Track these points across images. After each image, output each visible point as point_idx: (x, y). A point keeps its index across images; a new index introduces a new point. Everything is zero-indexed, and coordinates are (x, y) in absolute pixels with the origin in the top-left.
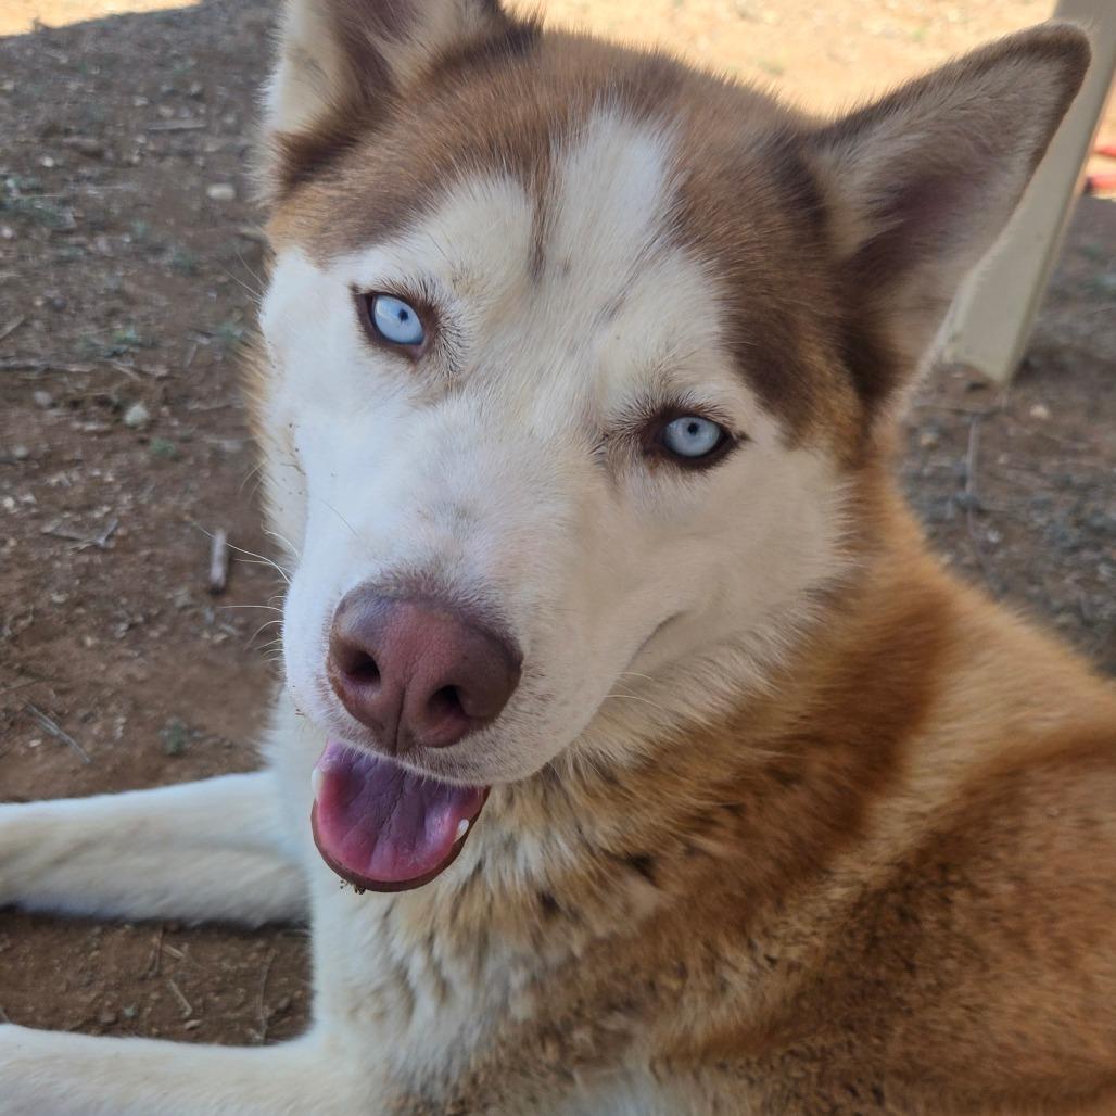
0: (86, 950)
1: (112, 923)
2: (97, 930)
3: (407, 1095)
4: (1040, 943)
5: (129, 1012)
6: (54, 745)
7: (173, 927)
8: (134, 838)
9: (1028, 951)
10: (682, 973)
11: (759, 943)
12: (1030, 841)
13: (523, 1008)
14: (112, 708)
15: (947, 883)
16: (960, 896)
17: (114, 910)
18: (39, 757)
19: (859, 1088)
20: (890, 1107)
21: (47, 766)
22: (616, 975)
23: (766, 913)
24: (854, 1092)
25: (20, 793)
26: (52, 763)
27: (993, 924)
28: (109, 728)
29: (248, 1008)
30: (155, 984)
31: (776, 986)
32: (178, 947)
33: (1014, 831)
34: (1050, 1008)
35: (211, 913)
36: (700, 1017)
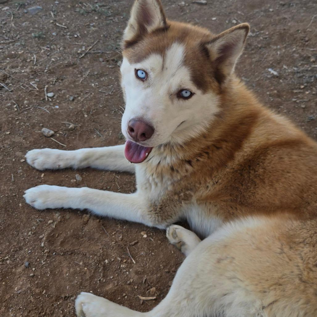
0: (102, 176)
1: (107, 171)
2: (104, 172)
3: (151, 204)
4: (267, 181)
5: (108, 187)
6: (98, 137)
7: (117, 172)
8: (110, 155)
9: (264, 183)
10: (200, 183)
11: (214, 179)
12: (267, 161)
13: (170, 188)
14: (110, 129)
15: (250, 169)
16: (252, 172)
17: (107, 169)
18: (95, 139)
19: (233, 207)
20: (238, 211)
21: (97, 141)
22: (188, 183)
23: (215, 173)
24: (232, 208)
25: (92, 146)
26: (98, 140)
27: (258, 177)
28: (108, 133)
29: (130, 188)
30: (113, 183)
31: (218, 187)
32: (118, 176)
33: (264, 160)
34: (267, 193)
35: (124, 170)
36: (203, 192)
